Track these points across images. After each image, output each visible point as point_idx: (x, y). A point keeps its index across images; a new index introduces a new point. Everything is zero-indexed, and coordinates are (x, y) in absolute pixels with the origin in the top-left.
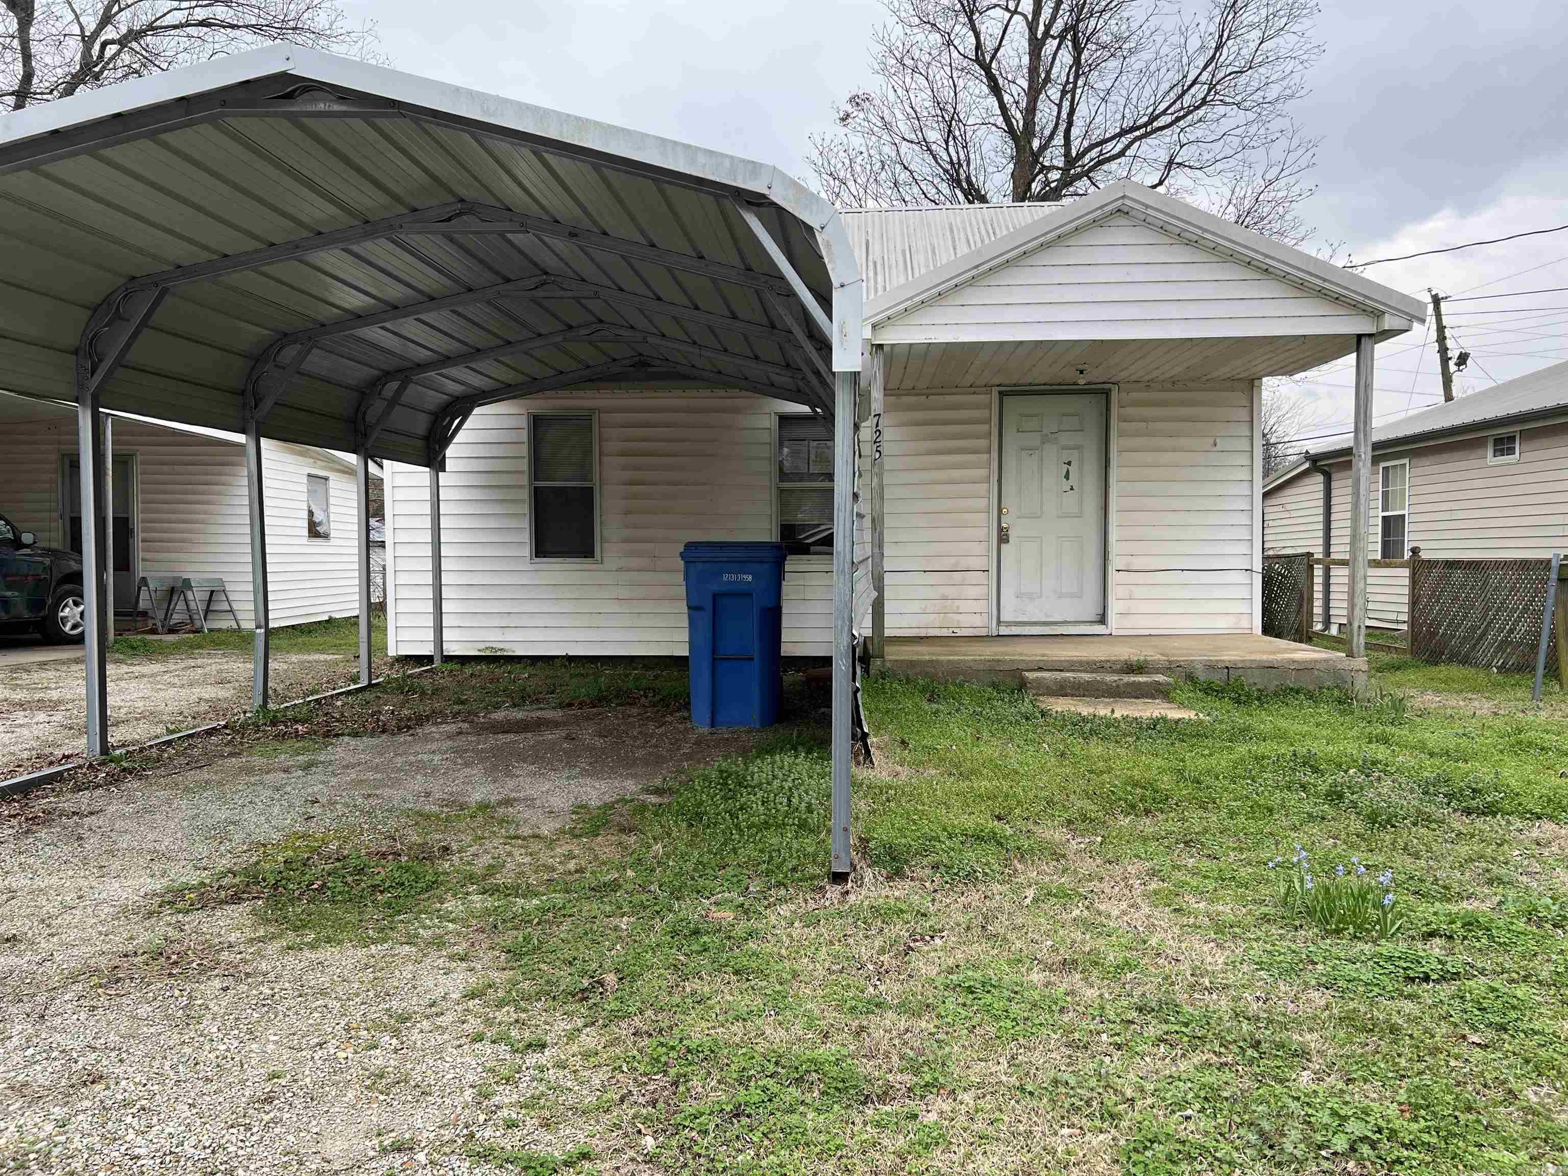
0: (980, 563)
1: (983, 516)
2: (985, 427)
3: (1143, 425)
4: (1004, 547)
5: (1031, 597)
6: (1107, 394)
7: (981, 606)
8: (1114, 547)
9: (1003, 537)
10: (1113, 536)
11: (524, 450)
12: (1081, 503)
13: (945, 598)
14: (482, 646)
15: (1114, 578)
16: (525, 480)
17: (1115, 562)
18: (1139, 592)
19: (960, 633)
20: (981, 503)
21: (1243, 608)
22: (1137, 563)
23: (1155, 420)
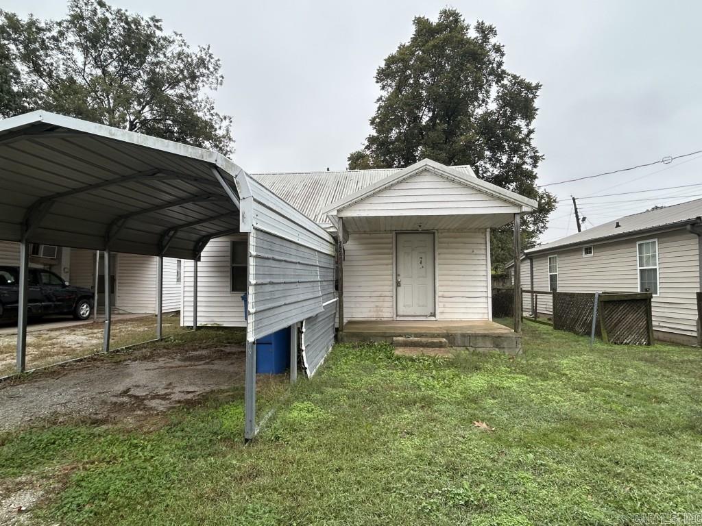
0: (389, 294)
1: (390, 277)
2: (390, 245)
3: (446, 245)
4: (399, 288)
5: (409, 306)
6: (434, 233)
7: (390, 310)
8: (438, 288)
9: (398, 284)
10: (437, 285)
11: (229, 254)
12: (426, 272)
13: (377, 307)
14: (213, 323)
15: (438, 299)
16: (229, 264)
17: (439, 294)
18: (447, 305)
19: (383, 319)
20: (390, 272)
21: (485, 311)
22: (446, 294)
23: (451, 243)
